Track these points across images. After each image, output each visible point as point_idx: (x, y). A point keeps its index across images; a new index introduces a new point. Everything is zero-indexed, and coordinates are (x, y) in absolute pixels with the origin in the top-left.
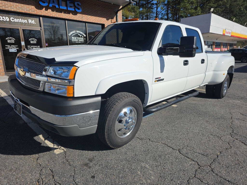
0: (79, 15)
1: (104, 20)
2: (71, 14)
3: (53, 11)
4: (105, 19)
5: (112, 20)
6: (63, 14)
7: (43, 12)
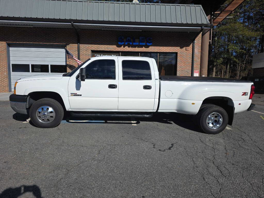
0: (150, 47)
1: (176, 48)
2: (144, 47)
3: (129, 47)
4: (179, 48)
5: (187, 47)
6: (137, 48)
7: (122, 49)
